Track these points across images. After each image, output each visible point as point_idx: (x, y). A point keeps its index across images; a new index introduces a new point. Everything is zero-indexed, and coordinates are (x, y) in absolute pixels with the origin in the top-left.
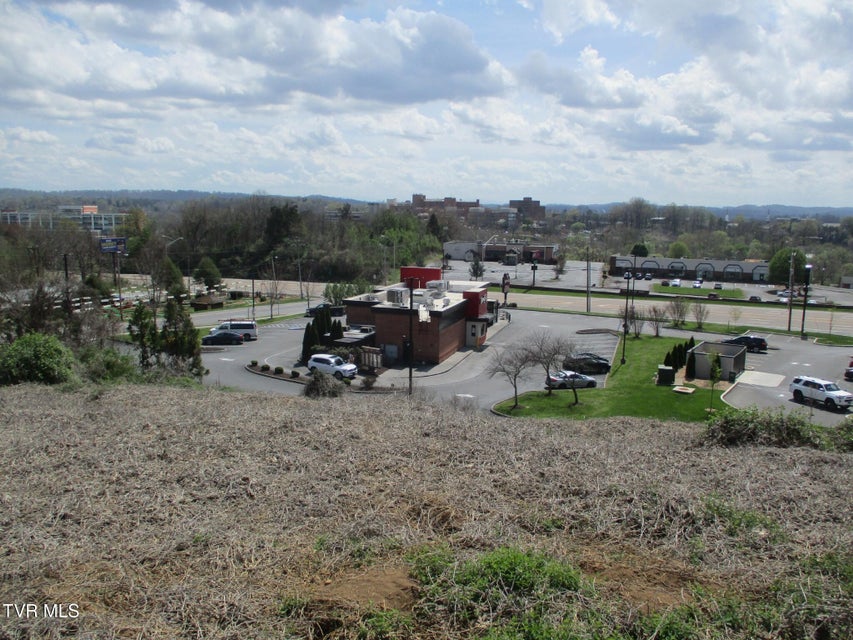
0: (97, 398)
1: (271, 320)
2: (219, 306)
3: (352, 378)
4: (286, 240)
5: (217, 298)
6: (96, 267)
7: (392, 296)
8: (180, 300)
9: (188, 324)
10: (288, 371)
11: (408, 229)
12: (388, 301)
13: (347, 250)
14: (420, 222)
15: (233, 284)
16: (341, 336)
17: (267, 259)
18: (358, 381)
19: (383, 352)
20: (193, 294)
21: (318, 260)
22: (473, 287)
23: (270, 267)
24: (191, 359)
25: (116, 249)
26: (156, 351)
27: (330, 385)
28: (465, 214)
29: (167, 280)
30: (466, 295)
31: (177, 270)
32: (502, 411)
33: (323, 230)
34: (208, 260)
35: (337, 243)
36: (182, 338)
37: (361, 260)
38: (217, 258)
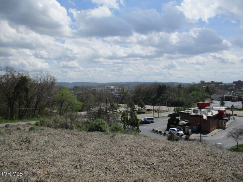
0: (113, 136)
1: (158, 117)
2: (144, 113)
3: (182, 135)
4: (163, 95)
5: (144, 111)
6: (113, 102)
7: (195, 111)
8: (134, 111)
9: (136, 118)
10: (163, 132)
11: (199, 91)
12: (193, 113)
13: (181, 97)
14: (203, 89)
15: (148, 107)
16: (179, 123)
17: (157, 100)
18: (184, 136)
19: (192, 128)
20: (137, 109)
21: (172, 100)
22: (221, 109)
23: (158, 102)
24: (137, 127)
25: (118, 97)
26: (128, 125)
27: (176, 137)
28: (218, 86)
29: (131, 106)
30: (219, 111)
31: (133, 103)
32: (232, 150)
33: (173, 92)
34: (142, 100)
35: (177, 95)
36: (134, 121)
37: (185, 100)
38: (144, 100)
